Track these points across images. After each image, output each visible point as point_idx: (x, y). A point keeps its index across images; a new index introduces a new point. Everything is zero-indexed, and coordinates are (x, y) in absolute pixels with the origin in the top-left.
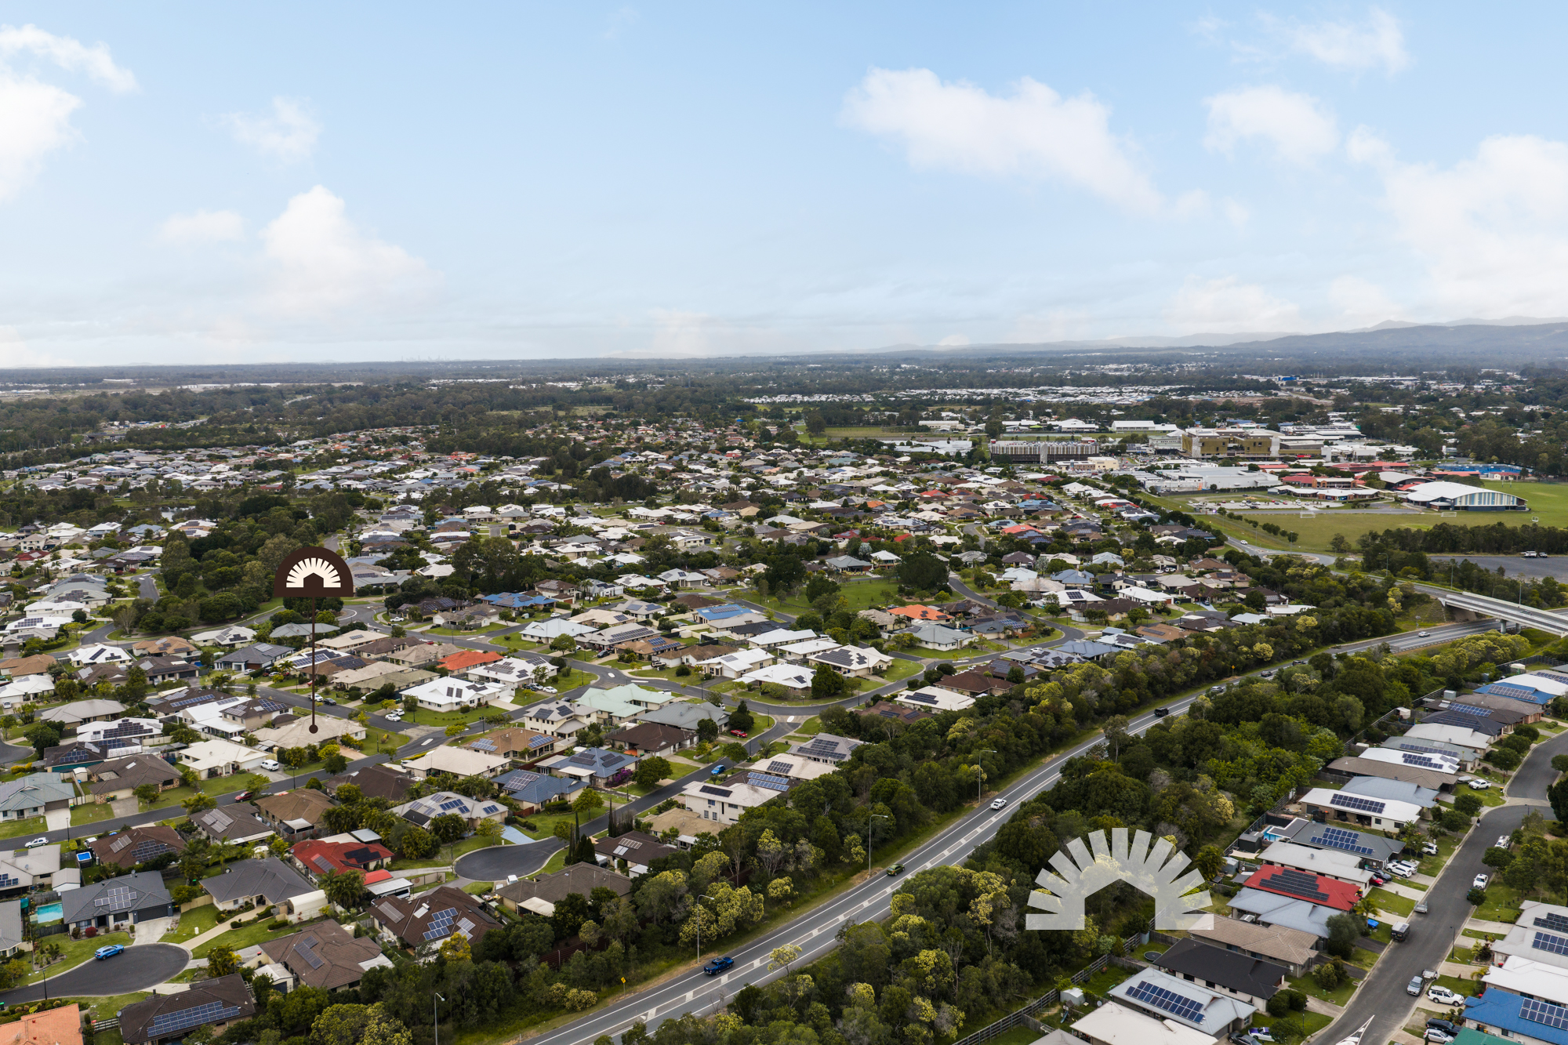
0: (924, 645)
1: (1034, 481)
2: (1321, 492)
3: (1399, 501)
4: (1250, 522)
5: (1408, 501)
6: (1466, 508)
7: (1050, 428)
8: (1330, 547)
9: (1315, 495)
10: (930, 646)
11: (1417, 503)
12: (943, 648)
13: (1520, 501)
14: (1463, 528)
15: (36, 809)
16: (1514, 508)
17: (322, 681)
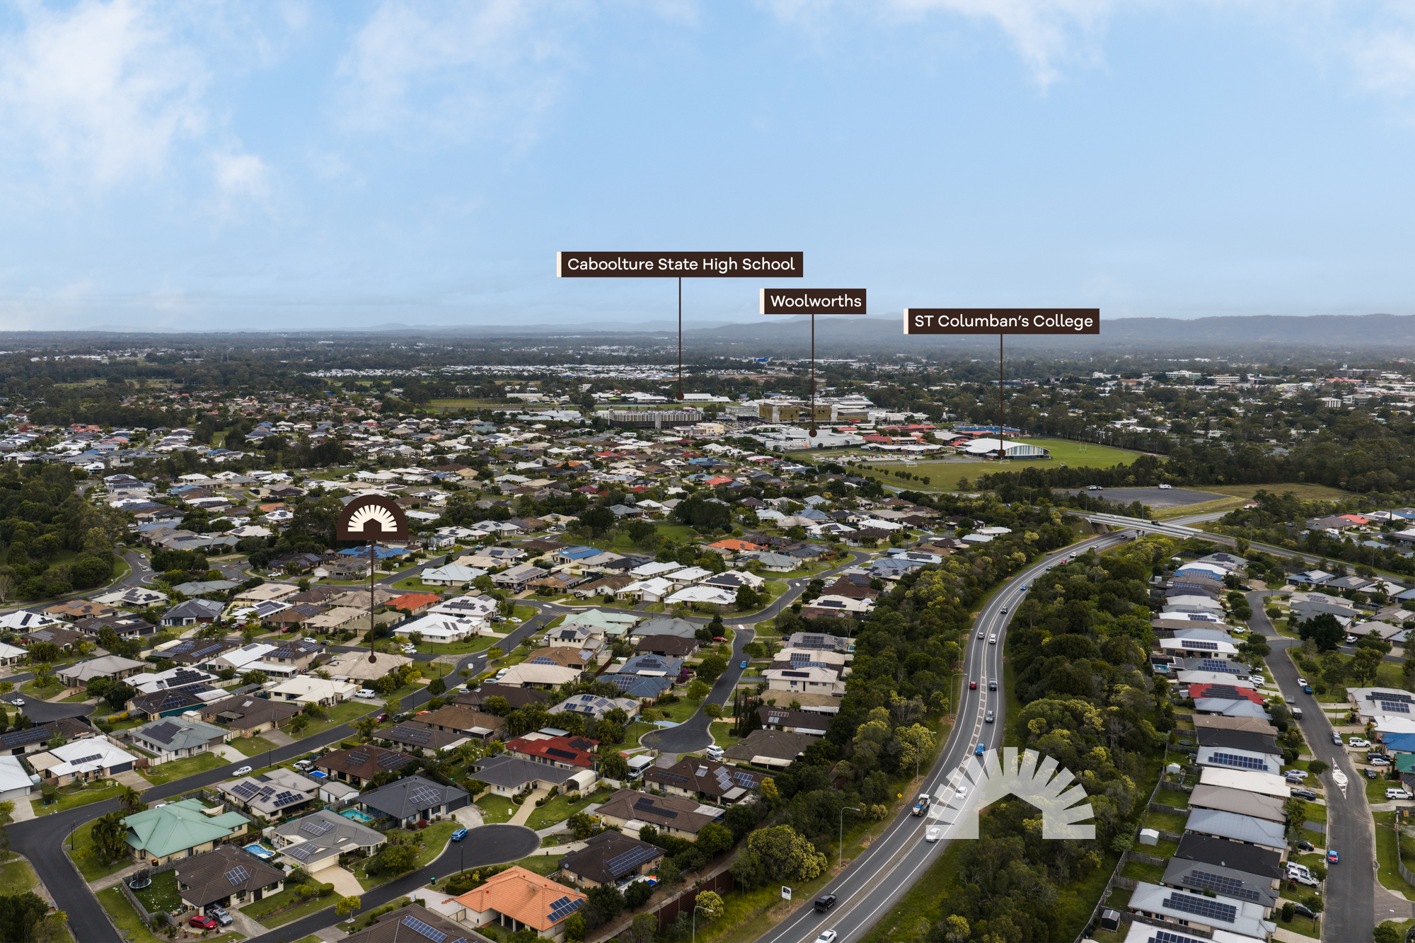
0: (768, 569)
1: (673, 443)
2: (903, 448)
3: (960, 453)
4: (881, 471)
5: (967, 453)
6: (1011, 458)
7: (625, 400)
8: (958, 487)
9: (899, 450)
10: (774, 569)
11: (975, 455)
12: (786, 570)
13: (1046, 451)
14: (1042, 470)
15: (200, 747)
16: (1041, 456)
17: (294, 628)
